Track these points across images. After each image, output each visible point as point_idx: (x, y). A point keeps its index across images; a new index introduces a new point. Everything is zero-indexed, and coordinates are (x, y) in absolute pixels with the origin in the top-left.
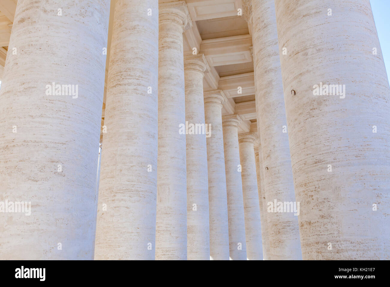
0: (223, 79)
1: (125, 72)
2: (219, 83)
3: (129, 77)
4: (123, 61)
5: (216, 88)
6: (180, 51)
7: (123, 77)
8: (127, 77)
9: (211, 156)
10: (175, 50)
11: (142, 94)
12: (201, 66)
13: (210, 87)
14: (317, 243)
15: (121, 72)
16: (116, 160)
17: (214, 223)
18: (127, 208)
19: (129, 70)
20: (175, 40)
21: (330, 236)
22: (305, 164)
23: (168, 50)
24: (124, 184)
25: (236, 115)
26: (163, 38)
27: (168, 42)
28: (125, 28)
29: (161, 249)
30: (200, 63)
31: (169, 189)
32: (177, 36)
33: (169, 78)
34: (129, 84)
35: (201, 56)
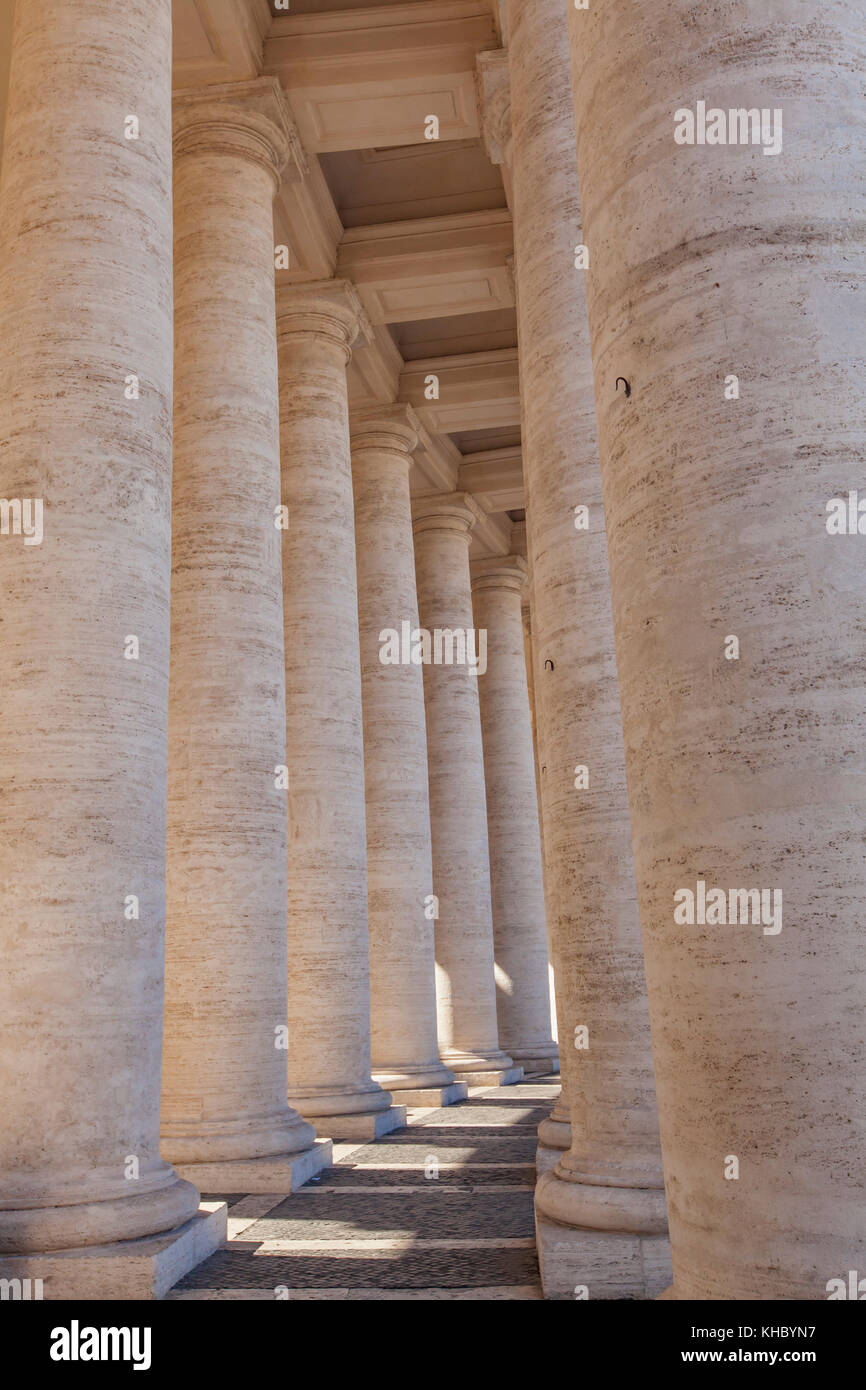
0: (470, 458)
1: (200, 535)
2: (461, 471)
3: (210, 548)
4: (194, 505)
5: (451, 487)
6: (341, 420)
7: (195, 548)
8: (206, 548)
9: (440, 687)
10: (326, 420)
11: (243, 589)
12: (402, 438)
13: (433, 485)
14: (579, 956)
15: (188, 534)
16: (187, 756)
17: (450, 878)
18: (219, 869)
19: (208, 528)
20: (324, 391)
21: (598, 943)
22: (565, 810)
23: (306, 421)
24: (208, 815)
25: (514, 557)
26: (291, 387)
27: (305, 397)
28: (194, 416)
29: (303, 957)
30: (399, 428)
31: (318, 803)
32: (330, 379)
33: (310, 503)
34: (211, 566)
35: (402, 411)
